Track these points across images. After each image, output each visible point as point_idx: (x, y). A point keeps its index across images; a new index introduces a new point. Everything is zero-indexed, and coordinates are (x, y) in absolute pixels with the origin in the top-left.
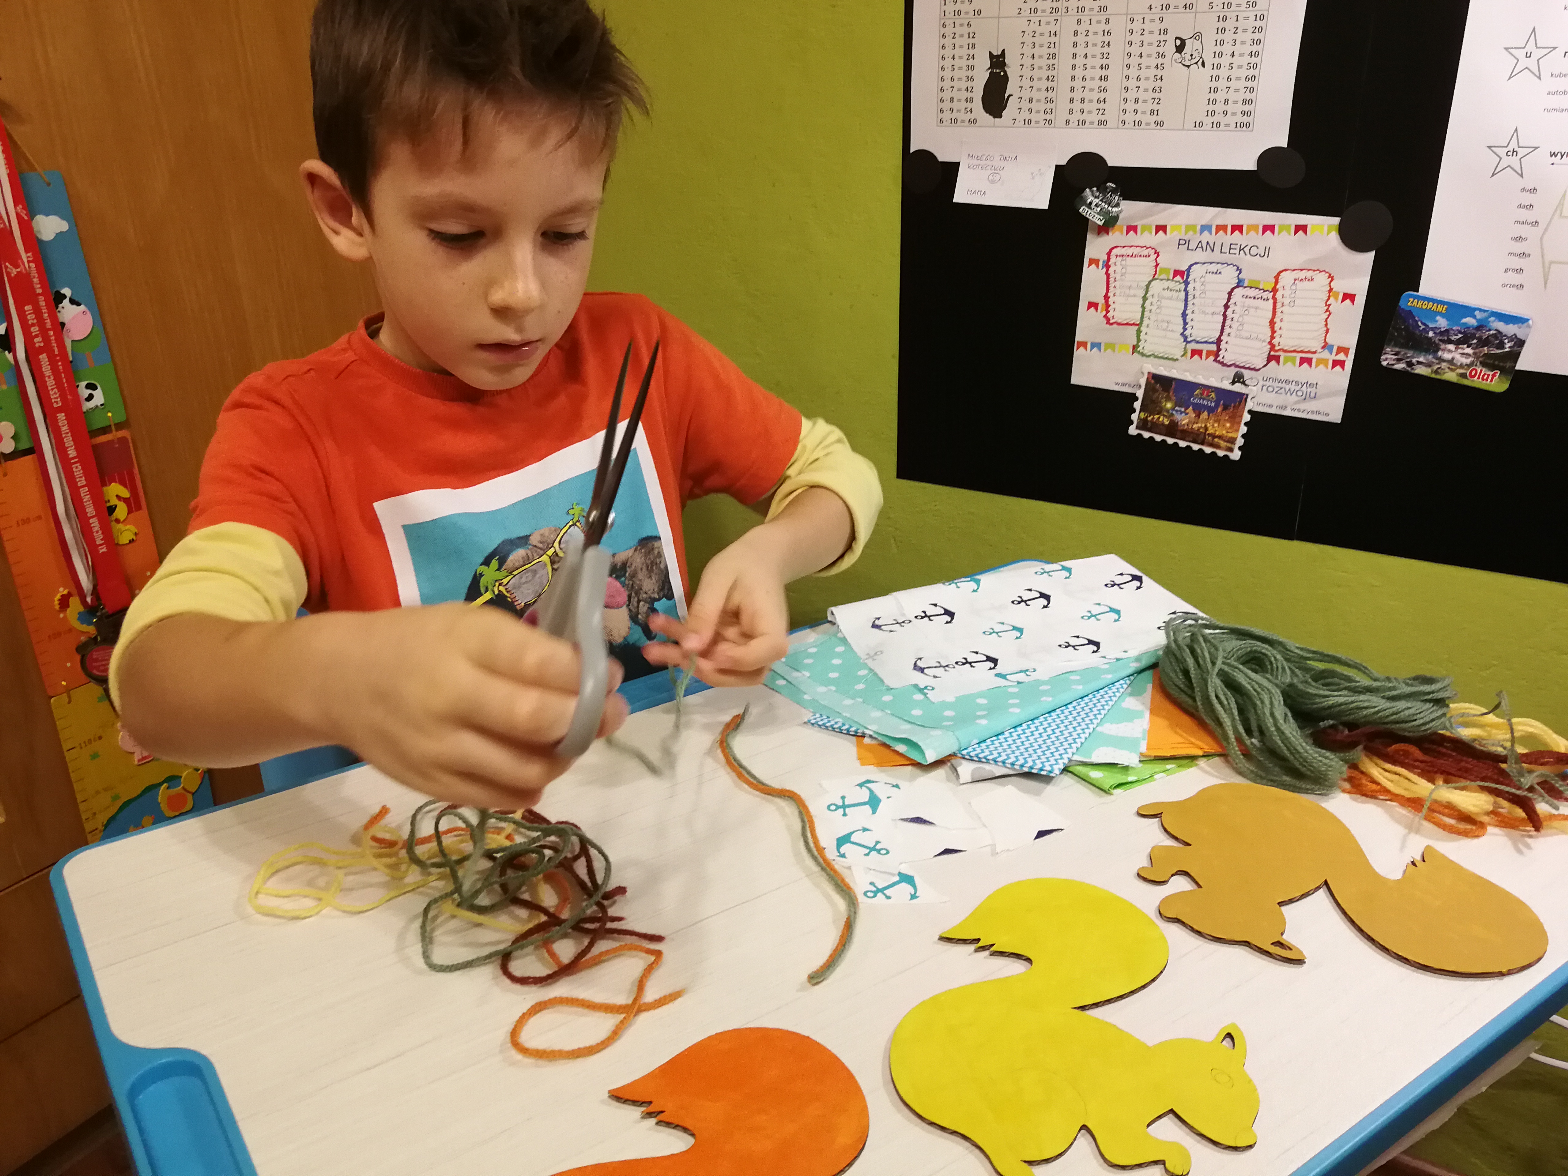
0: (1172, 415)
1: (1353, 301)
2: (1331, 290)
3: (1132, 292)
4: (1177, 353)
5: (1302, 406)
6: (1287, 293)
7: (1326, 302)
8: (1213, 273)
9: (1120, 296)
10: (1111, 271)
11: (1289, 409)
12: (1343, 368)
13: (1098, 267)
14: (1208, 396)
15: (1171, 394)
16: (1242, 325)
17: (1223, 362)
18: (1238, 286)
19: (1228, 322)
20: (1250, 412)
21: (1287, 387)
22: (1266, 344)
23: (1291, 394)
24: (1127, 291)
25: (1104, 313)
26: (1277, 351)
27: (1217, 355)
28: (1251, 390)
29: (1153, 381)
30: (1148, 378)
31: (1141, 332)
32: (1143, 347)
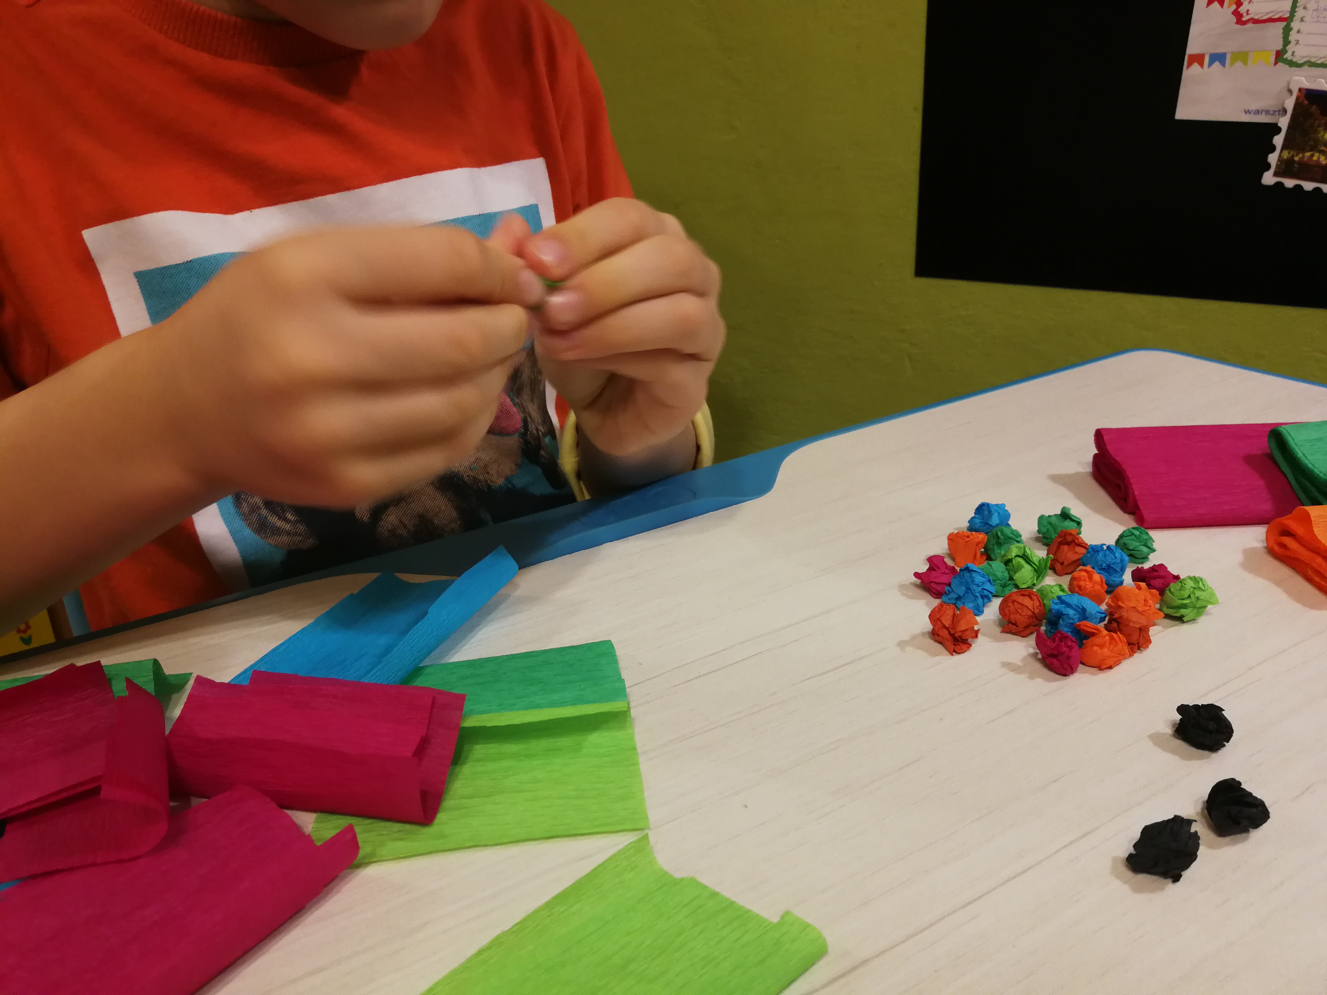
25: (1234, 7)
29: (1306, 102)
30: (1298, 98)
31: (1291, 29)
32: (1293, 52)
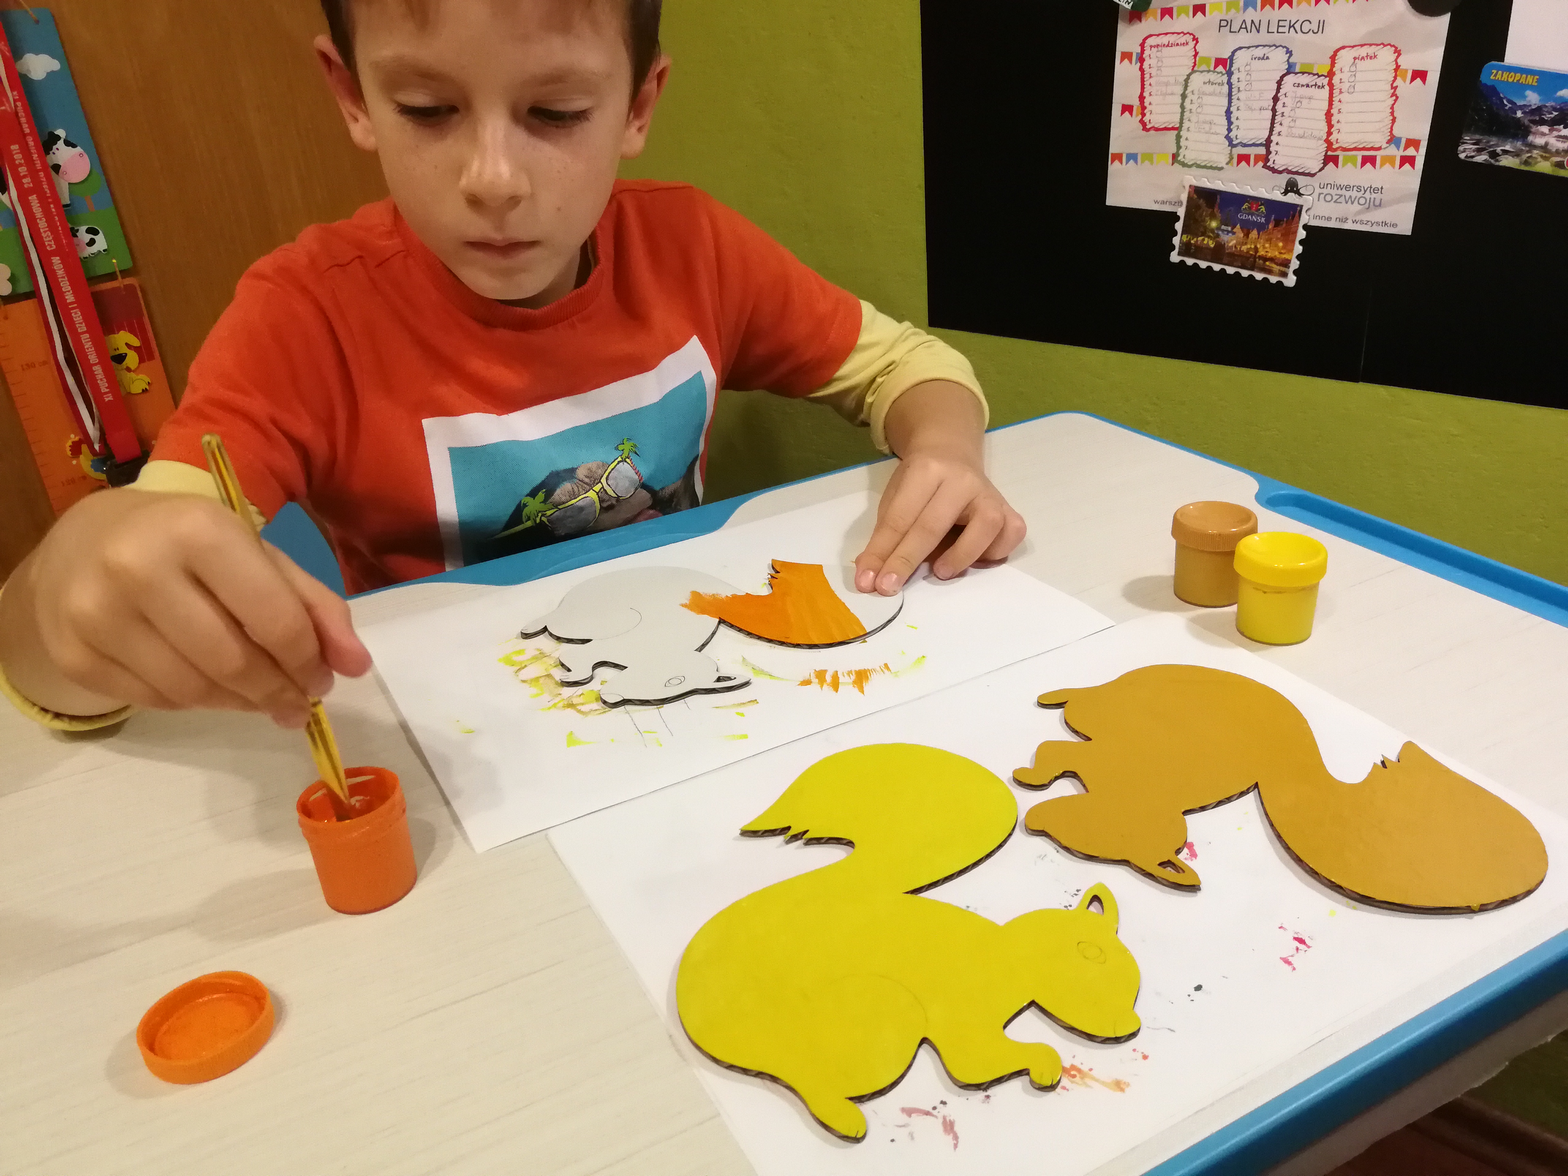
0: (1218, 236)
1: (1424, 80)
2: (1398, 67)
3: (1170, 89)
4: (1222, 160)
5: (1365, 217)
6: (1345, 76)
7: (1392, 85)
8: (1259, 59)
9: (1156, 95)
10: (1146, 66)
11: (1350, 221)
12: (1413, 165)
13: (1131, 62)
14: (1258, 210)
15: (1215, 210)
16: (1294, 121)
17: (1273, 167)
18: (1288, 72)
19: (1278, 119)
20: (1305, 227)
21: (1348, 194)
22: (1322, 142)
23: (1352, 203)
24: (1164, 89)
25: (1140, 117)
26: (1335, 150)
27: (1265, 159)
28: (1306, 201)
29: (1195, 196)
30: (1189, 193)
31: (1181, 137)
32: (1184, 156)
